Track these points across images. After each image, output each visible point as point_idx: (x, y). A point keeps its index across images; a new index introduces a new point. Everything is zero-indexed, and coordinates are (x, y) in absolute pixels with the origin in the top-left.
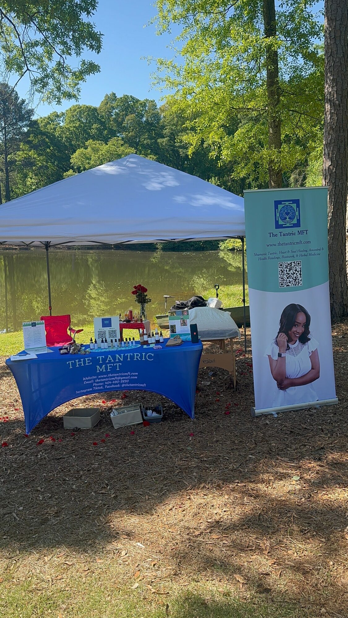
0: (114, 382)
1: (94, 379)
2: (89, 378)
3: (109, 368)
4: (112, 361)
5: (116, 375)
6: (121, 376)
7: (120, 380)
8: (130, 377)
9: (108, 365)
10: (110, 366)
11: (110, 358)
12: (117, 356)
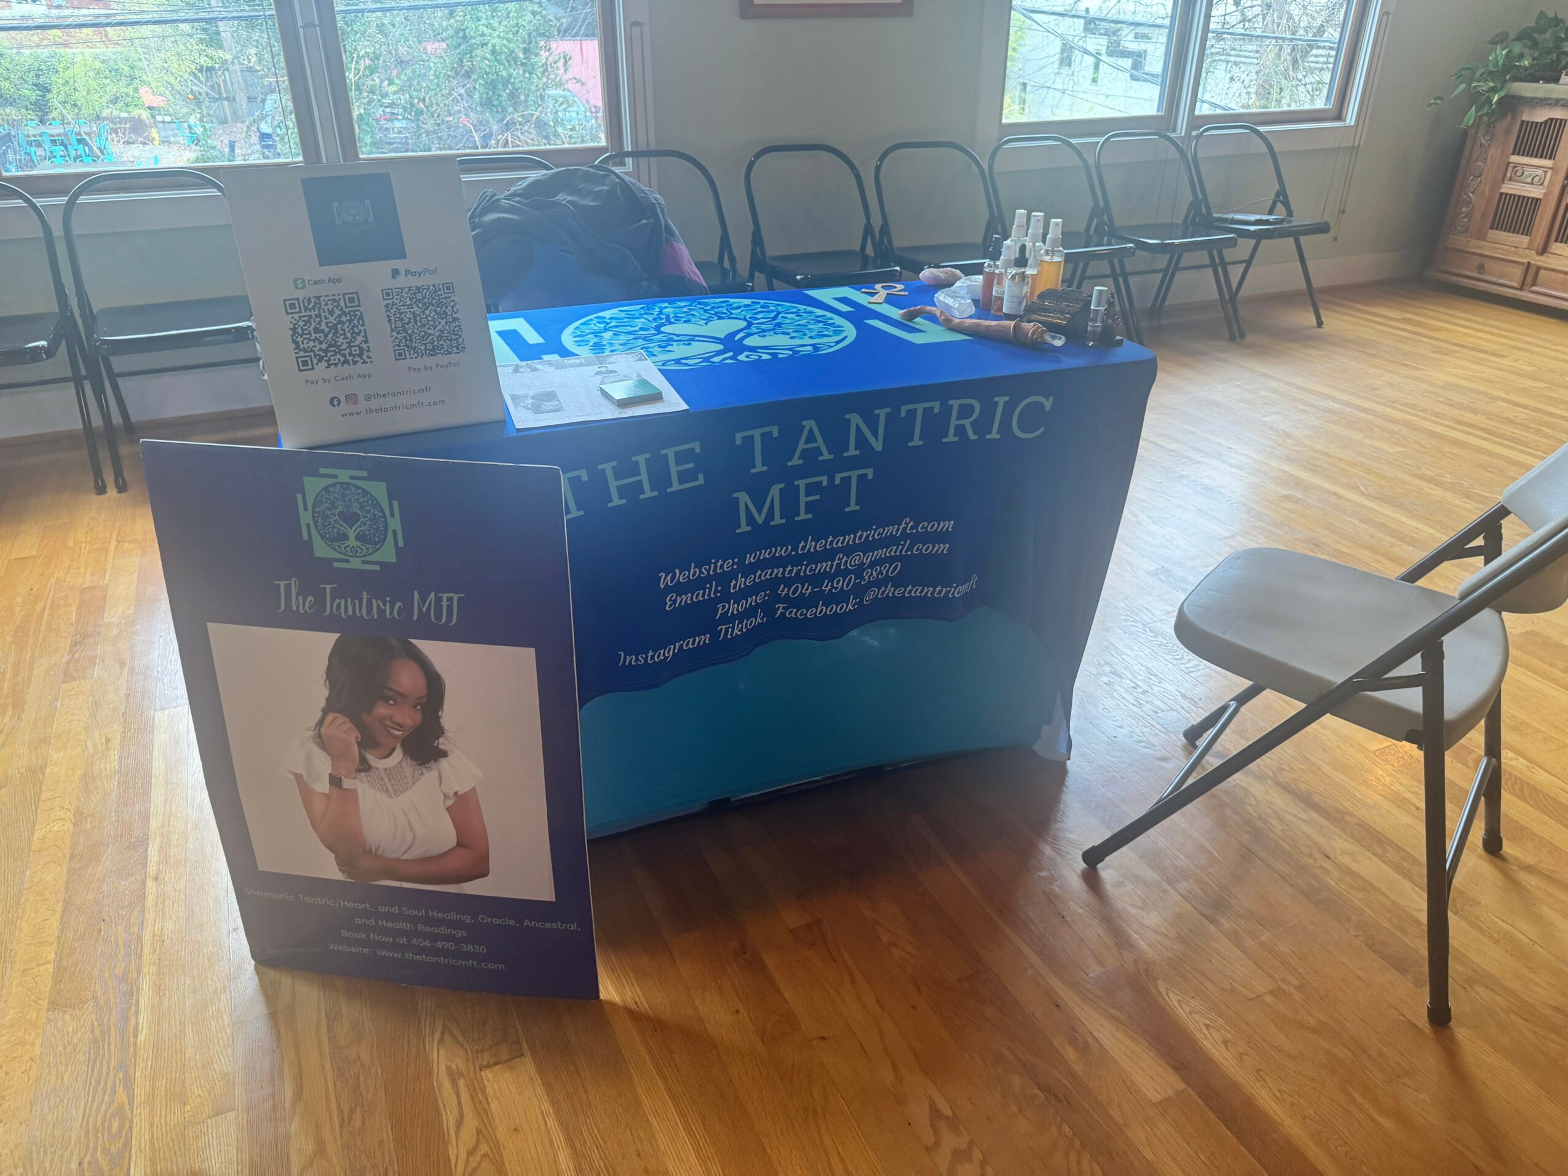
0: (826, 587)
1: (725, 579)
2: (694, 572)
3: (803, 499)
4: (826, 456)
5: (840, 542)
6: (867, 547)
7: (859, 571)
8: (910, 548)
9: (802, 483)
10: (811, 489)
11: (811, 438)
12: (855, 419)
